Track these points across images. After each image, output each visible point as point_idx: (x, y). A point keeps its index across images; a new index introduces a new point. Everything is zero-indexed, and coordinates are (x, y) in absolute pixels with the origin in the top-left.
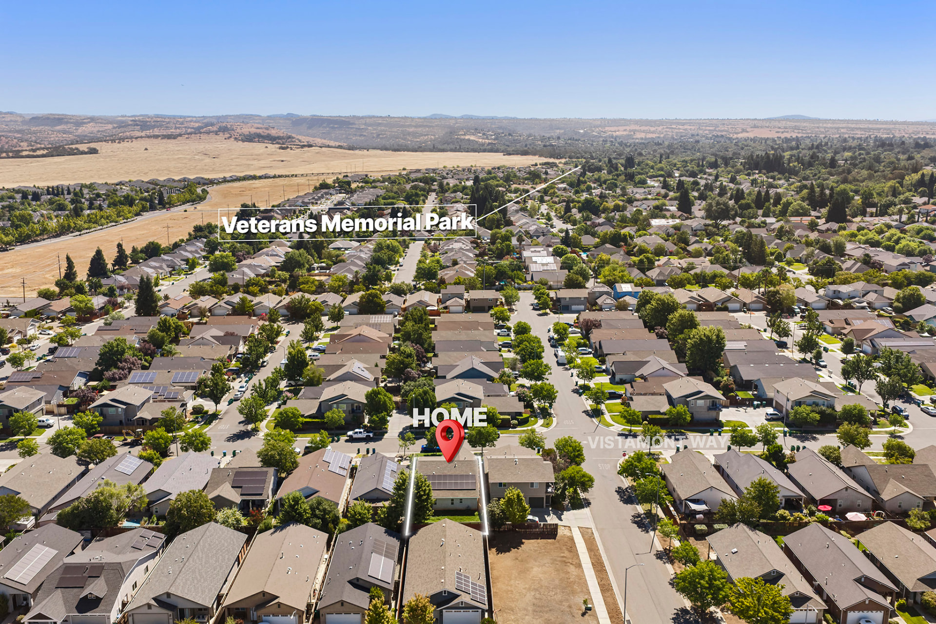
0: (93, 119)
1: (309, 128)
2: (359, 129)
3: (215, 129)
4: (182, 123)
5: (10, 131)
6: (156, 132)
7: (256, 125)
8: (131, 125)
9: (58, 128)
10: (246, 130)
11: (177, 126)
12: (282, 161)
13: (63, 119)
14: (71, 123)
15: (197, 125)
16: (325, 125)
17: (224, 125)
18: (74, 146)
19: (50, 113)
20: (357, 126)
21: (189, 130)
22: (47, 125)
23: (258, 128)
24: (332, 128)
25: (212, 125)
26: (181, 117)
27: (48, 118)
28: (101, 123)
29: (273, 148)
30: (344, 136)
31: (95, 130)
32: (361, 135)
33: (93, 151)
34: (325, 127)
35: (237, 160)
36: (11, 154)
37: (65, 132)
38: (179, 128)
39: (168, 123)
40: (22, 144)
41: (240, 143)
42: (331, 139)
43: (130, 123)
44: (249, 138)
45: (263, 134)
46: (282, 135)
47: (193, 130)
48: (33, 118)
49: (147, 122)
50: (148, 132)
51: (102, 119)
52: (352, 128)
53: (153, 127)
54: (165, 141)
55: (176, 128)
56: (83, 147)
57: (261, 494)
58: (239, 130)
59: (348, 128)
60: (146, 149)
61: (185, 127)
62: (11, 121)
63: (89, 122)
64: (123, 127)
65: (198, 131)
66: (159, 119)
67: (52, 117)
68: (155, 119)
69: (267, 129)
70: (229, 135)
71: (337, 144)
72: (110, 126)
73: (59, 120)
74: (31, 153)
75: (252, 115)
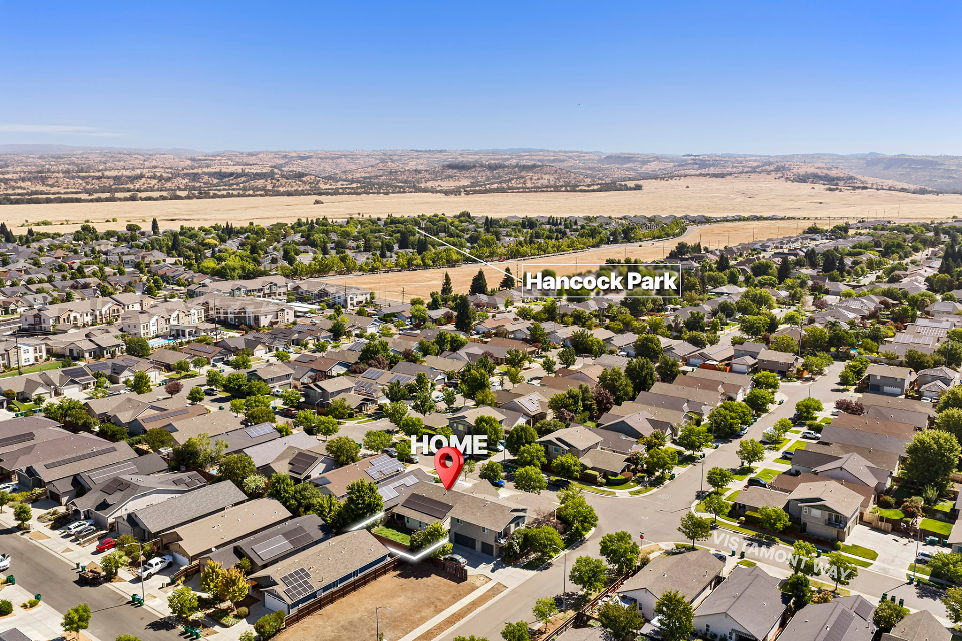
0: (657, 158)
1: (886, 168)
2: (949, 170)
3: (772, 168)
4: (741, 162)
5: (584, 169)
6: (712, 170)
7: (817, 165)
8: (691, 164)
9: (626, 166)
10: (803, 170)
11: (735, 165)
12: (821, 203)
13: (632, 158)
14: (639, 161)
15: (756, 164)
16: (904, 166)
17: (782, 164)
18: (623, 183)
19: (622, 152)
20: (946, 167)
21: (746, 169)
22: (617, 163)
23: (819, 168)
24: (913, 168)
25: (770, 164)
26: (739, 156)
27: (619, 157)
28: (664, 162)
29: (820, 188)
30: (927, 178)
31: (658, 168)
32: (949, 178)
33: (638, 188)
34: (906, 168)
35: (772, 201)
36: (568, 189)
37: (631, 169)
38: (735, 167)
39: (726, 162)
40: (586, 180)
41: (790, 183)
42: (908, 182)
43: (690, 162)
44: (803, 179)
45: (820, 174)
46: (842, 176)
47: (750, 169)
48: (608, 157)
49: (706, 161)
50: (703, 171)
51: (666, 158)
52: (939, 169)
53: (710, 166)
54: (714, 179)
55: (733, 167)
56: (631, 184)
57: (300, 474)
58: (795, 171)
59: (934, 169)
60: (688, 187)
61: (743, 166)
62: (589, 159)
63: (654, 161)
64: (683, 165)
65: (754, 170)
66: (718, 158)
67: (623, 156)
68: (714, 158)
69: (829, 169)
70: (781, 175)
71: (917, 187)
72: (672, 164)
73: (628, 159)
74: (587, 188)
75: (821, 154)
